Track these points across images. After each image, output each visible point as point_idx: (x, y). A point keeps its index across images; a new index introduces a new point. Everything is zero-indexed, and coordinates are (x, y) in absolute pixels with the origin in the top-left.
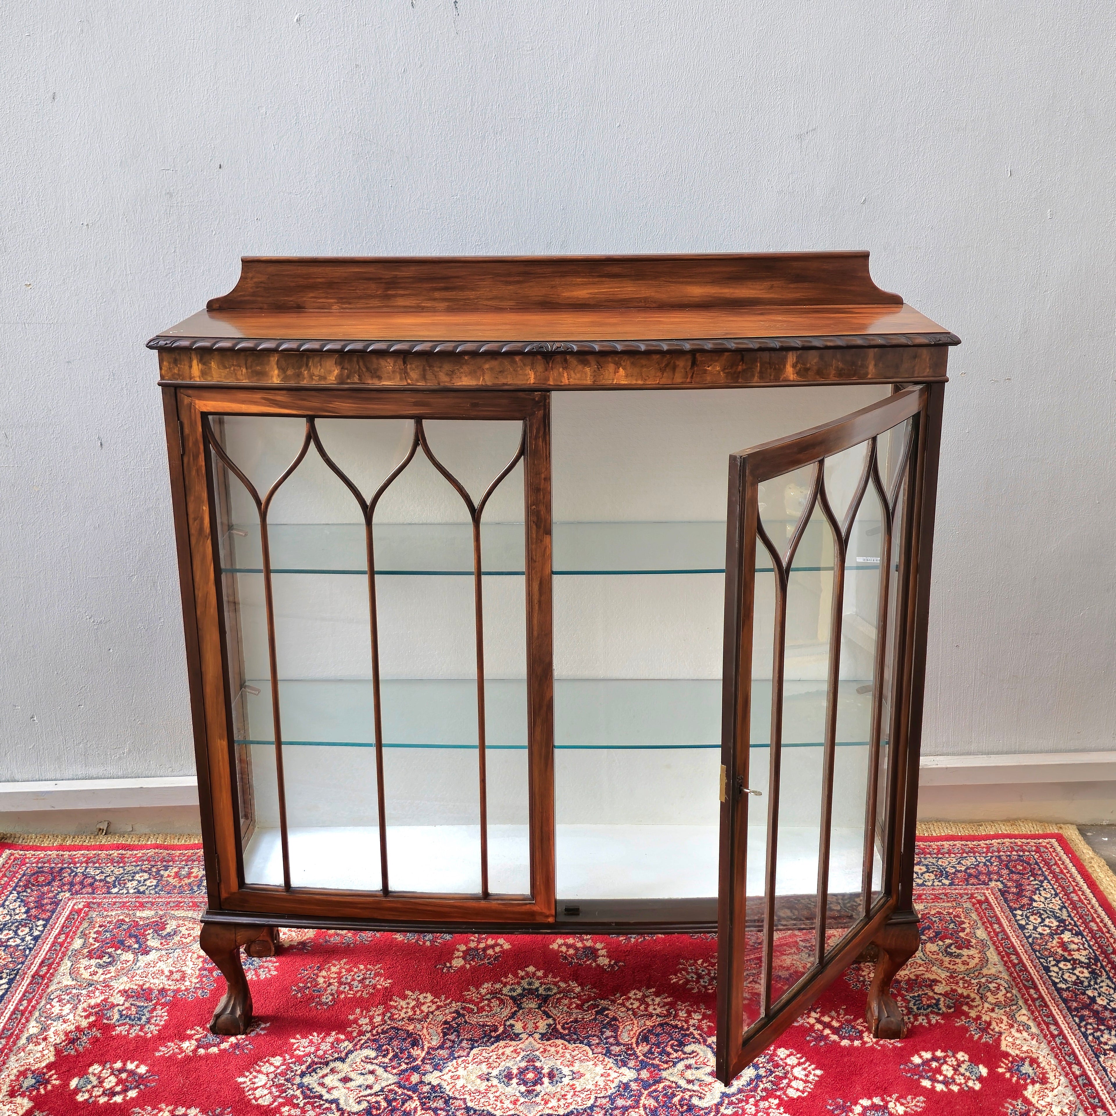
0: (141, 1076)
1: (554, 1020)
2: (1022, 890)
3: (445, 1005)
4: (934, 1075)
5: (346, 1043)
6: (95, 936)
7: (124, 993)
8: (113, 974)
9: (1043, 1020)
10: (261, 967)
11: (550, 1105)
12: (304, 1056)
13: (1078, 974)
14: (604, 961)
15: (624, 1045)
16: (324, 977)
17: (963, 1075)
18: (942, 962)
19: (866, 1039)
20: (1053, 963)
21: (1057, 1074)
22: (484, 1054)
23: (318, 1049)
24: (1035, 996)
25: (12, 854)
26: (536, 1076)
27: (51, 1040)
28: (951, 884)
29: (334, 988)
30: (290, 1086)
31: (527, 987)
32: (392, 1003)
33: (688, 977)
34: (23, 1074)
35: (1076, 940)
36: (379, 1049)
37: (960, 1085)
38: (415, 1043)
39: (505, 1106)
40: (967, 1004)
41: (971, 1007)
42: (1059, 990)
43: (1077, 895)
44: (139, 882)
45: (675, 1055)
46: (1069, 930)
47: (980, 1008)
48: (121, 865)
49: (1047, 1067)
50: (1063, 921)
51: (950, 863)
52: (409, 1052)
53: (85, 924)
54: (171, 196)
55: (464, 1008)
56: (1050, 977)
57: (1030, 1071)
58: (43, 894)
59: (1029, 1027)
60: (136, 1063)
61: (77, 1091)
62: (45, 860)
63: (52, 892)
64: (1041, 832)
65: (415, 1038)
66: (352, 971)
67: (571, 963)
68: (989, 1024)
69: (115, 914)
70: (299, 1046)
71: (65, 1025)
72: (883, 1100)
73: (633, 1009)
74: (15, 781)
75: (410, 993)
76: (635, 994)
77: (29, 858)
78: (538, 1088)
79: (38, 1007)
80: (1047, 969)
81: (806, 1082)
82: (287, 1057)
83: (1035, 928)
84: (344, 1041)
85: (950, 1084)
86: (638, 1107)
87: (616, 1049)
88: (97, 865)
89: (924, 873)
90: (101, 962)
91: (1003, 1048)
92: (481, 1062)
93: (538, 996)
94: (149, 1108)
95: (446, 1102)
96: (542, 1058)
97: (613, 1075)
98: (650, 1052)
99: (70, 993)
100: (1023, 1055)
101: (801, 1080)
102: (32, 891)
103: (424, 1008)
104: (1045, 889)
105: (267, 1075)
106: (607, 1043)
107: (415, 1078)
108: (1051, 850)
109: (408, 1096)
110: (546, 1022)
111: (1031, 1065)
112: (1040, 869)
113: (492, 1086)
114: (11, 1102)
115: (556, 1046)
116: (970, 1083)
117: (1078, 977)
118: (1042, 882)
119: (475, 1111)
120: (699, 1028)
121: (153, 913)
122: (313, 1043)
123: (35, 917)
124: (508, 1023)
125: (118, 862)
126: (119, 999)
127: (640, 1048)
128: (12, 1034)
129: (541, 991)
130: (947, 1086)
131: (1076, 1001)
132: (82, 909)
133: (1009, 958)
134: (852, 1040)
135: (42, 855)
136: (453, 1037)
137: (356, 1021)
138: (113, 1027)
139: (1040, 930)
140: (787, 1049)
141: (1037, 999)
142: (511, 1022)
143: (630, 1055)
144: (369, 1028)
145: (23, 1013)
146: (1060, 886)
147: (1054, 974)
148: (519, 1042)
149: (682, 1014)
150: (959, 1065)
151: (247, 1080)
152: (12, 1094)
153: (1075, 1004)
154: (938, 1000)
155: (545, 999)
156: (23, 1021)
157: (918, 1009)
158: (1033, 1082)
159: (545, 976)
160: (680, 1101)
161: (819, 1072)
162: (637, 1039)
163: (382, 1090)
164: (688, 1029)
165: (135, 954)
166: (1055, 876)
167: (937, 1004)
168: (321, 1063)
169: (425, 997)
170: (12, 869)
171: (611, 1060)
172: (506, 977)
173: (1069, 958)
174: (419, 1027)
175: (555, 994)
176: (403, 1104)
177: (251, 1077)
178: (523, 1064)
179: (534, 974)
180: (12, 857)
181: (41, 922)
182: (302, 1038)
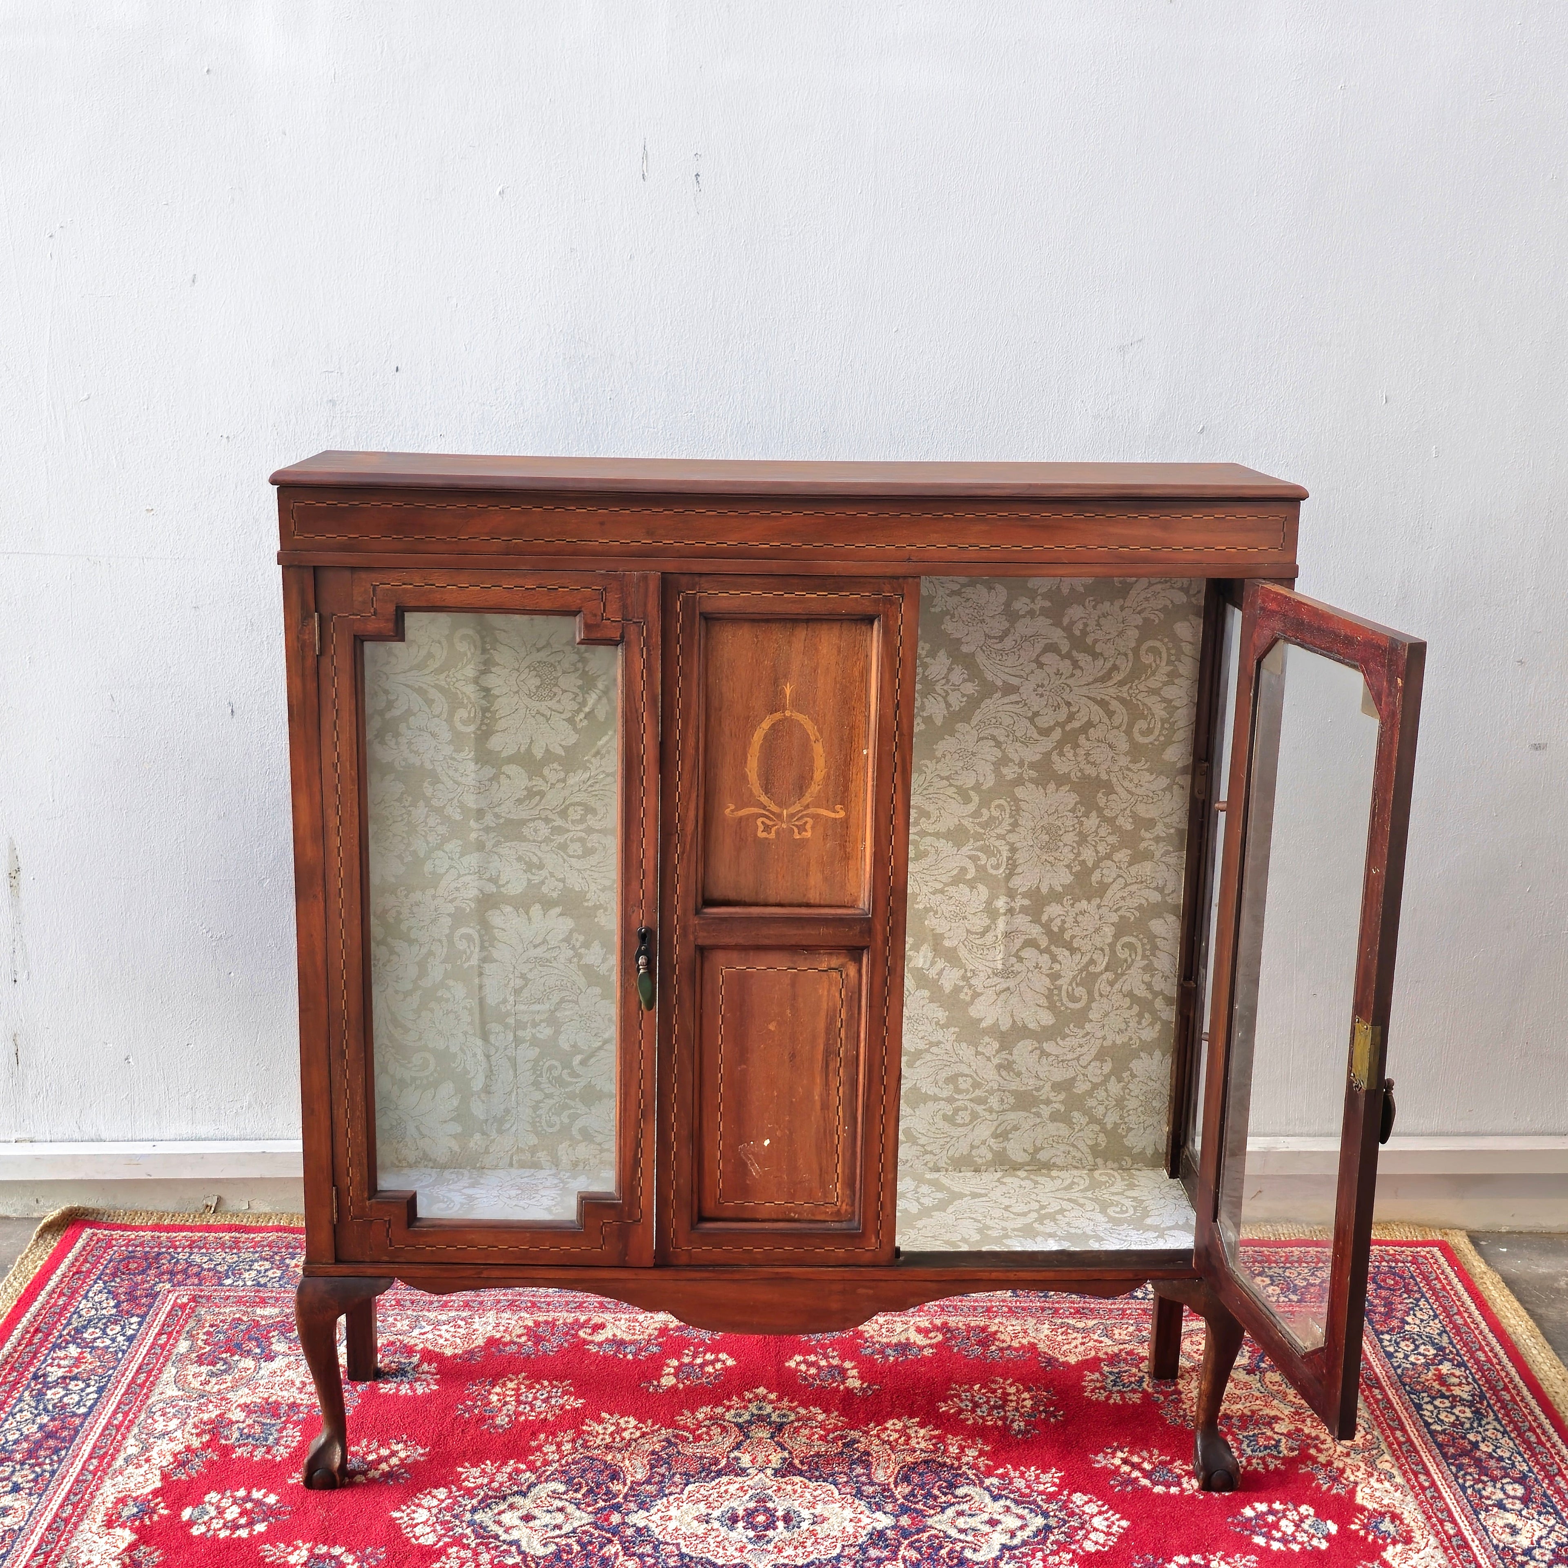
0: (270, 1507)
1: (790, 1453)
2: (1391, 1310)
3: (653, 1432)
4: (1270, 1532)
5: (528, 1474)
6: (205, 1337)
7: (245, 1407)
8: (229, 1384)
9: (1411, 1469)
10: (416, 1380)
11: (785, 1554)
12: (475, 1488)
13: (1457, 1413)
14: (854, 1383)
15: (879, 1485)
16: (498, 1394)
17: (1306, 1532)
18: (1285, 1395)
19: (1185, 1486)
20: (1427, 1399)
21: (1426, 1533)
22: (702, 1491)
23: (492, 1481)
24: (1402, 1439)
25: (95, 1234)
26: (768, 1519)
27: (156, 1462)
28: (1299, 1301)
29: (511, 1407)
30: (458, 1523)
31: (756, 1412)
32: (584, 1428)
33: (962, 1405)
34: (122, 1501)
35: (1457, 1372)
36: (569, 1482)
37: (1302, 1543)
38: (615, 1476)
39: (729, 1554)
40: (1316, 1446)
41: (1320, 1451)
42: (1433, 1433)
43: (1463, 1317)
44: (259, 1272)
45: (943, 1499)
46: (1449, 1360)
47: (1331, 1452)
48: (235, 1251)
49: (1412, 1524)
50: (1441, 1349)
51: (1299, 1274)
52: (607, 1487)
53: (192, 1323)
54: (334, 405)
55: (676, 1436)
56: (1421, 1416)
57: (1392, 1529)
58: (137, 1284)
59: (1392, 1476)
60: (263, 1491)
61: (191, 1523)
62: (137, 1242)
63: (148, 1282)
64: (1420, 1239)
65: (615, 1470)
66: (534, 1388)
67: (812, 1385)
68: (1342, 1471)
69: (230, 1311)
70: (468, 1477)
71: (172, 1445)
72: (1204, 1558)
73: (890, 1443)
74: (101, 1140)
75: (608, 1417)
76: (894, 1424)
77: (116, 1240)
78: (770, 1533)
79: (137, 1422)
80: (1419, 1407)
81: (1108, 1534)
82: (454, 1489)
83: (1406, 1357)
84: (524, 1471)
85: (1290, 1542)
86: (896, 1560)
87: (869, 1490)
88: (204, 1251)
89: (1268, 1285)
90: (214, 1369)
91: (1359, 1500)
92: (699, 1501)
93: (770, 1423)
94: (282, 1545)
95: (655, 1548)
96: (775, 1498)
97: (865, 1521)
98: (912, 1494)
99: (177, 1405)
100: (1383, 1510)
101: (1102, 1532)
102: (122, 1280)
103: (626, 1435)
104: (1421, 1310)
105: (429, 1509)
106: (857, 1482)
107: (616, 1518)
108: (1432, 1261)
109: (608, 1539)
110: (780, 1455)
111: (1393, 1522)
112: (1416, 1284)
113: (712, 1529)
114: (109, 1534)
115: (793, 1484)
116: (1315, 1542)
117: (1457, 1417)
118: (1418, 1300)
119: (691, 1558)
120: (974, 1467)
121: (276, 1311)
122: (486, 1473)
123: (127, 1312)
124: (732, 1455)
125: (230, 1248)
126: (237, 1415)
127: (899, 1489)
128: (106, 1453)
129: (774, 1417)
130: (1285, 1545)
131: (1453, 1446)
132: (187, 1304)
133: (1371, 1392)
134: (1168, 1485)
135: (133, 1237)
136: (662, 1470)
137: (539, 1448)
138: (232, 1448)
139: (1412, 1359)
140: (1085, 1494)
141: (1404, 1443)
142: (736, 1453)
143: (887, 1497)
144: (557, 1457)
145: (118, 1428)
146: (1441, 1305)
147: (1429, 1414)
148: (745, 1479)
149: (954, 1450)
150: (1302, 1520)
151: (404, 1515)
152: (109, 1524)
153: (1452, 1450)
154: (1279, 1441)
155: (780, 1428)
156: (119, 1437)
157: (1252, 1451)
158: (1394, 1542)
159: (780, 1399)
160: (948, 1553)
161: (1125, 1523)
162: (896, 1478)
163: (574, 1531)
164: (960, 1468)
165: (256, 1359)
166: (1435, 1293)
167: (1276, 1446)
168: (496, 1497)
169: (627, 1422)
170: (95, 1253)
171: (863, 1503)
172: (730, 1400)
173: (1448, 1394)
174: (619, 1456)
175: (792, 1422)
176: (601, 1548)
177: (408, 1511)
178: (752, 1505)
179: (765, 1397)
180: (95, 1238)
181: (135, 1319)
182: (472, 1466)
